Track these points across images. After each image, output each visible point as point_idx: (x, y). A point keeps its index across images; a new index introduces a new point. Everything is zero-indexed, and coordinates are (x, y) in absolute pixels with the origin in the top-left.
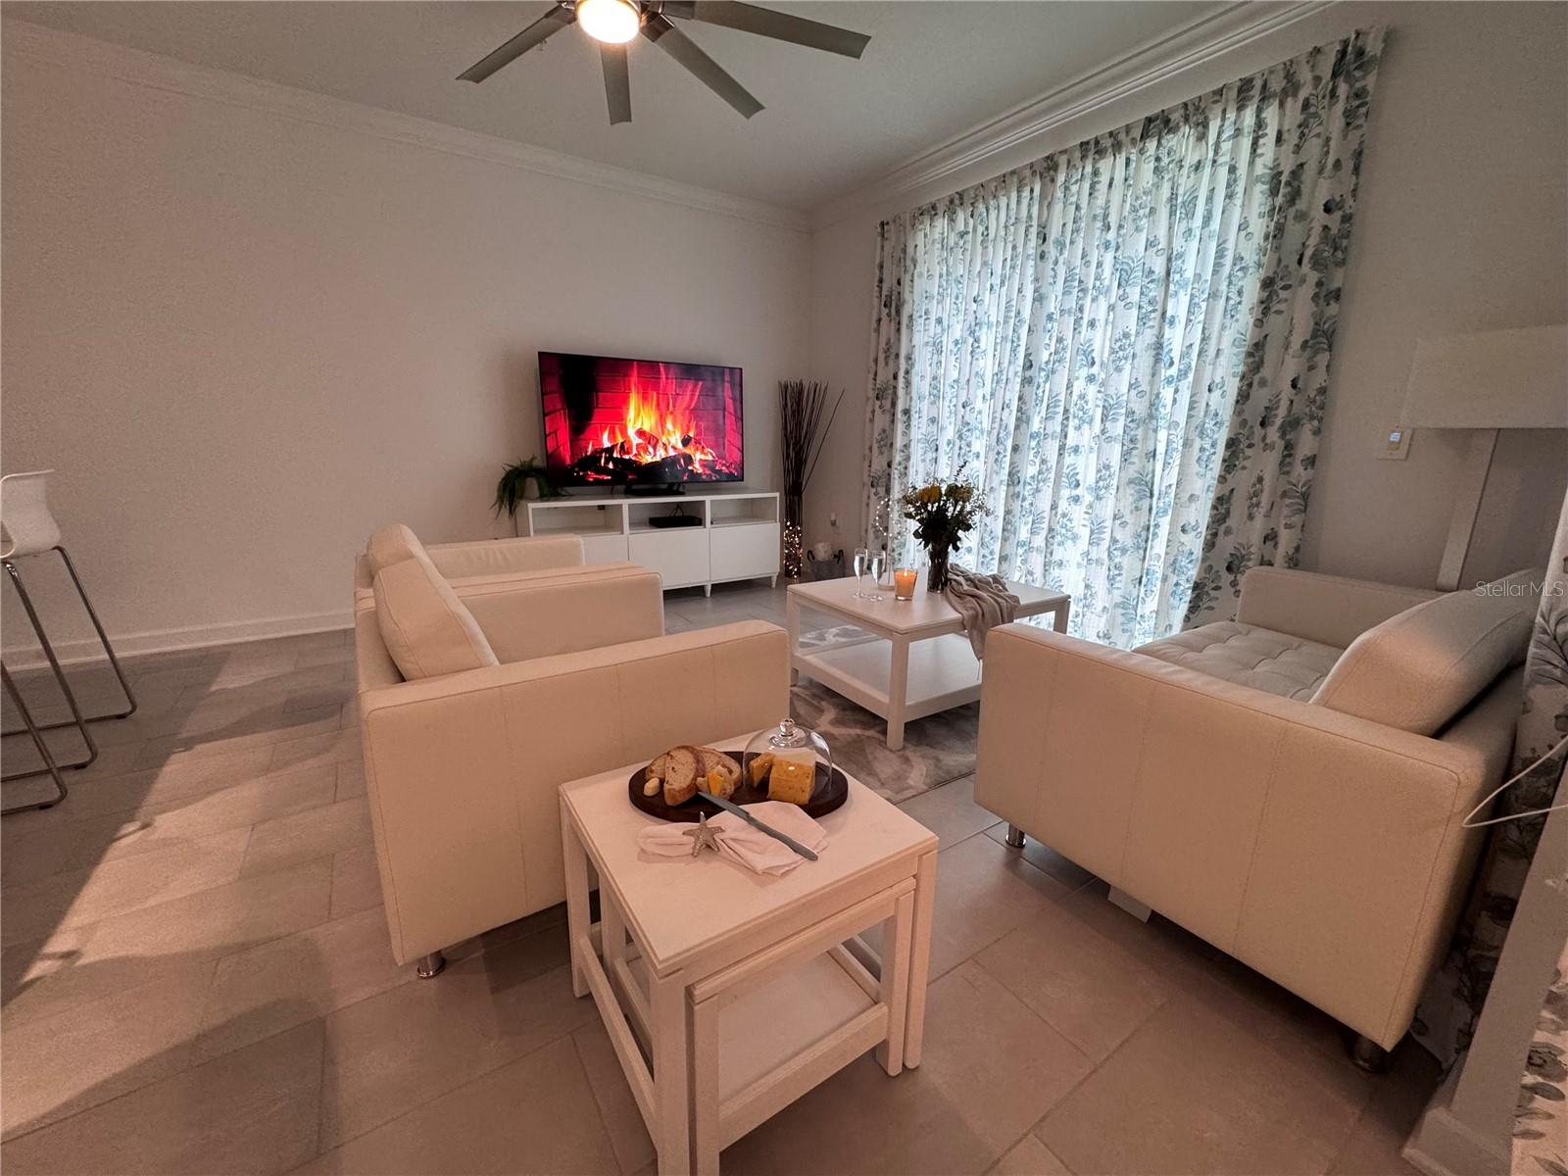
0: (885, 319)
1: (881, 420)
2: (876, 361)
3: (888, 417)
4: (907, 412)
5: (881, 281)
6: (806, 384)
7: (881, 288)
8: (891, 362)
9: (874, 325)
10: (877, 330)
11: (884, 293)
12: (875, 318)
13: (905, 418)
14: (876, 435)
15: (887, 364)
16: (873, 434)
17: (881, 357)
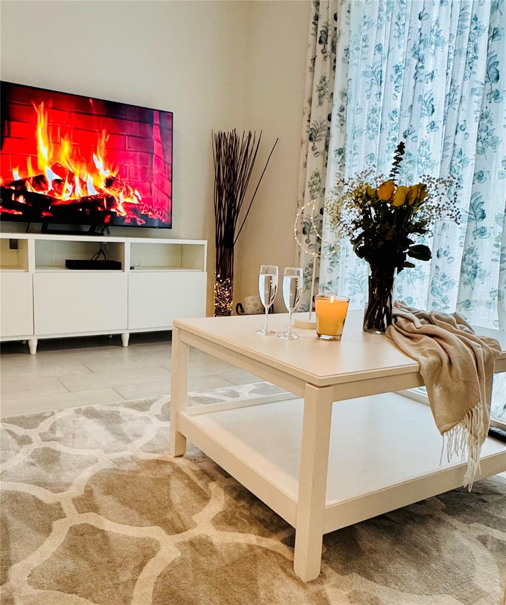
0: (320, 56)
1: (314, 163)
2: (310, 101)
3: (320, 158)
4: (341, 152)
5: (317, 18)
6: (240, 134)
7: (316, 25)
8: (325, 100)
9: (310, 64)
10: (312, 70)
11: (320, 28)
12: (310, 57)
13: (339, 158)
14: (308, 179)
15: (321, 103)
16: (305, 179)
17: (316, 95)
